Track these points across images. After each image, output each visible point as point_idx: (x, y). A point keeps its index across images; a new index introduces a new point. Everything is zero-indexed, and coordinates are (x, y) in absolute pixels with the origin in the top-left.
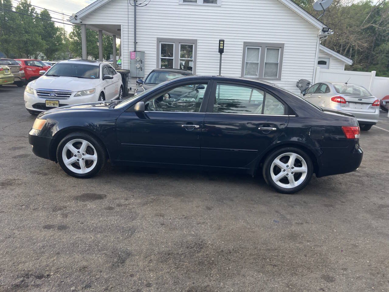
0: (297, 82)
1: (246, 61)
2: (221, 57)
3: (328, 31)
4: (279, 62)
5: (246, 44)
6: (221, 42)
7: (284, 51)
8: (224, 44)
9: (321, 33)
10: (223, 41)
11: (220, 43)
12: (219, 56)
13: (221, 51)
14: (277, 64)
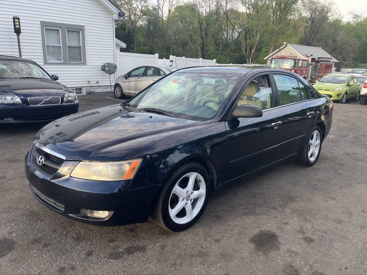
0: (102, 66)
1: (46, 44)
2: (18, 39)
3: (123, 16)
4: (81, 45)
5: (44, 24)
6: (16, 20)
7: (86, 33)
8: (19, 22)
9: (117, 17)
10: (18, 19)
11: (14, 22)
12: (16, 37)
13: (18, 31)
14: (81, 47)
